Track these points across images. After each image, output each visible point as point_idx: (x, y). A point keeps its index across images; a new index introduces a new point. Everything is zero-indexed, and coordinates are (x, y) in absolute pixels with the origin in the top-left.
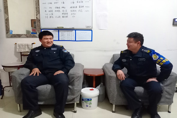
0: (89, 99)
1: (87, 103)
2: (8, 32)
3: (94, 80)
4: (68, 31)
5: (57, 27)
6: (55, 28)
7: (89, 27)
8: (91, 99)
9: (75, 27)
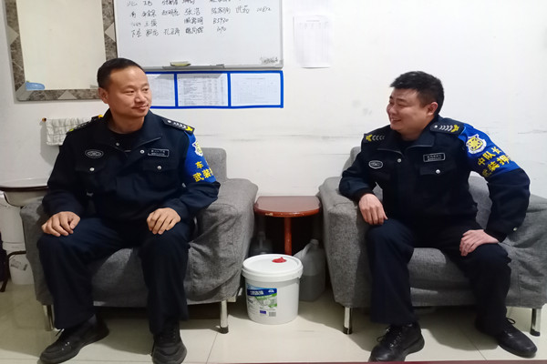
0: (268, 290)
1: (262, 304)
2: (20, 85)
3: (288, 229)
4: (204, 77)
5: (169, 65)
6: (164, 68)
7: (273, 61)
8: (275, 291)
9: (228, 64)
